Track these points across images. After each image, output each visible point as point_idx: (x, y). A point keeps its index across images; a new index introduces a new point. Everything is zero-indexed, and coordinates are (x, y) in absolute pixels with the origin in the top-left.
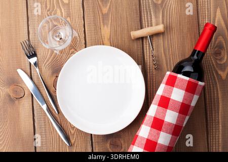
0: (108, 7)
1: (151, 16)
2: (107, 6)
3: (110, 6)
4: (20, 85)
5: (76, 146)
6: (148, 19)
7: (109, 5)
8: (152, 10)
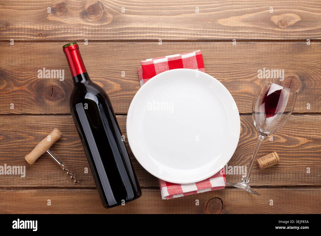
0: (113, 83)
1: (128, 28)
2: (111, 85)
3: (111, 80)
4: (206, 203)
5: (289, 135)
6: (131, 33)
7: (110, 82)
8: (121, 27)
